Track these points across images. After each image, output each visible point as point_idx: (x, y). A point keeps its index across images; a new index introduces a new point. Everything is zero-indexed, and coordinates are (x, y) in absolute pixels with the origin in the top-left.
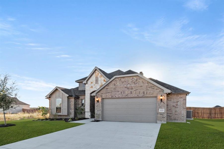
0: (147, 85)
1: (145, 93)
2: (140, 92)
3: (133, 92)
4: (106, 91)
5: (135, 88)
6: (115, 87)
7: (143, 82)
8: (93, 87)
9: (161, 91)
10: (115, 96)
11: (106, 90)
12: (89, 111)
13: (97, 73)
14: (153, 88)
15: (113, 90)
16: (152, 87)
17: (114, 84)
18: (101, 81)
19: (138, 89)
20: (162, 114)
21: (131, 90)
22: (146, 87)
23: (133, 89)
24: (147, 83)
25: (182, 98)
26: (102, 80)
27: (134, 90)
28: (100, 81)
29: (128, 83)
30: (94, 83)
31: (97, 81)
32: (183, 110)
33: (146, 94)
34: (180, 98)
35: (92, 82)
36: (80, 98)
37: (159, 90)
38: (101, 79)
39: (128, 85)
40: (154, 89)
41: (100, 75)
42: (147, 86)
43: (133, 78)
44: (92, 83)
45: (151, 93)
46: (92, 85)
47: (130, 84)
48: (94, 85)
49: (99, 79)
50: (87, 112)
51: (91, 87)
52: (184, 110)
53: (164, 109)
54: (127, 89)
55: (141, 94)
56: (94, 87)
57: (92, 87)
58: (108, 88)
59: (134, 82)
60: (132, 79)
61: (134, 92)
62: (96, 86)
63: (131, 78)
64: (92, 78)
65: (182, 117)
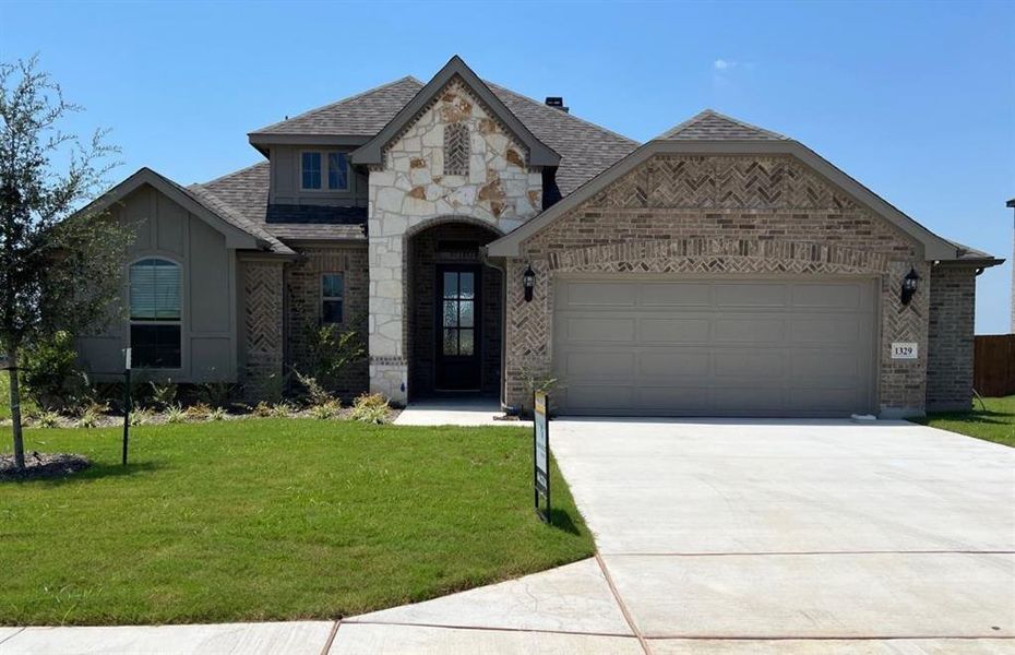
0: (832, 211)
1: (824, 256)
2: (793, 245)
3: (756, 244)
4: (581, 231)
5: (765, 222)
6: (645, 211)
7: (810, 190)
8: (430, 195)
9: (906, 248)
10: (643, 264)
11: (585, 226)
12: (400, 354)
13: (456, 101)
14: (863, 227)
15: (629, 226)
16: (858, 222)
17: (638, 188)
18: (490, 155)
19: (783, 232)
20: (906, 371)
21: (741, 234)
22: (825, 224)
23: (753, 227)
24: (835, 199)
25: (957, 286)
26: (496, 155)
27: (762, 232)
28: (483, 155)
29: (726, 190)
30: (439, 169)
31: (457, 155)
32: (960, 349)
33: (829, 261)
34: (948, 286)
35: (418, 156)
36: (309, 265)
37: (894, 244)
38: (487, 144)
39: (728, 203)
40: (869, 233)
41: (483, 115)
42: (831, 217)
43: (755, 164)
44: (416, 164)
45: (853, 257)
46: (422, 177)
47: (737, 198)
48: (437, 181)
49: (477, 142)
50: (385, 361)
51: (410, 189)
52: (966, 349)
53: (915, 346)
54: (716, 227)
55: (802, 258)
56: (433, 191)
57: (418, 193)
58: (597, 215)
59: (760, 189)
60: (748, 171)
61: (762, 244)
62: (453, 190)
63: (747, 164)
64: (422, 131)
65: (956, 382)
